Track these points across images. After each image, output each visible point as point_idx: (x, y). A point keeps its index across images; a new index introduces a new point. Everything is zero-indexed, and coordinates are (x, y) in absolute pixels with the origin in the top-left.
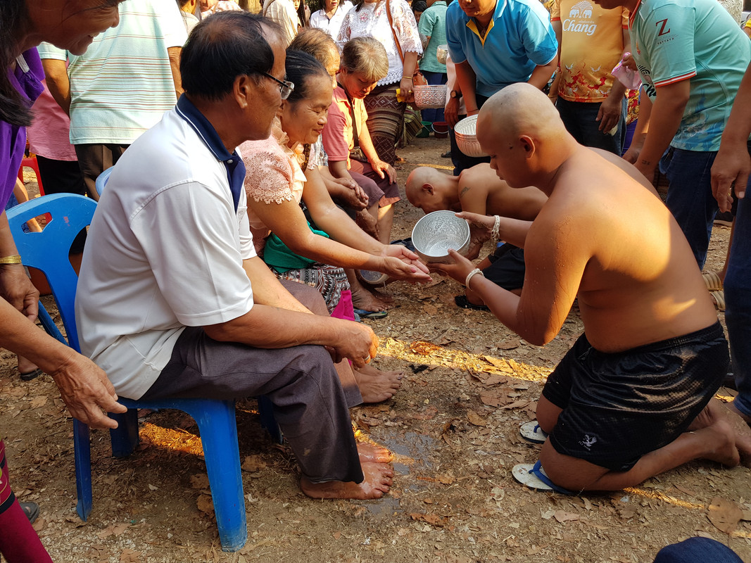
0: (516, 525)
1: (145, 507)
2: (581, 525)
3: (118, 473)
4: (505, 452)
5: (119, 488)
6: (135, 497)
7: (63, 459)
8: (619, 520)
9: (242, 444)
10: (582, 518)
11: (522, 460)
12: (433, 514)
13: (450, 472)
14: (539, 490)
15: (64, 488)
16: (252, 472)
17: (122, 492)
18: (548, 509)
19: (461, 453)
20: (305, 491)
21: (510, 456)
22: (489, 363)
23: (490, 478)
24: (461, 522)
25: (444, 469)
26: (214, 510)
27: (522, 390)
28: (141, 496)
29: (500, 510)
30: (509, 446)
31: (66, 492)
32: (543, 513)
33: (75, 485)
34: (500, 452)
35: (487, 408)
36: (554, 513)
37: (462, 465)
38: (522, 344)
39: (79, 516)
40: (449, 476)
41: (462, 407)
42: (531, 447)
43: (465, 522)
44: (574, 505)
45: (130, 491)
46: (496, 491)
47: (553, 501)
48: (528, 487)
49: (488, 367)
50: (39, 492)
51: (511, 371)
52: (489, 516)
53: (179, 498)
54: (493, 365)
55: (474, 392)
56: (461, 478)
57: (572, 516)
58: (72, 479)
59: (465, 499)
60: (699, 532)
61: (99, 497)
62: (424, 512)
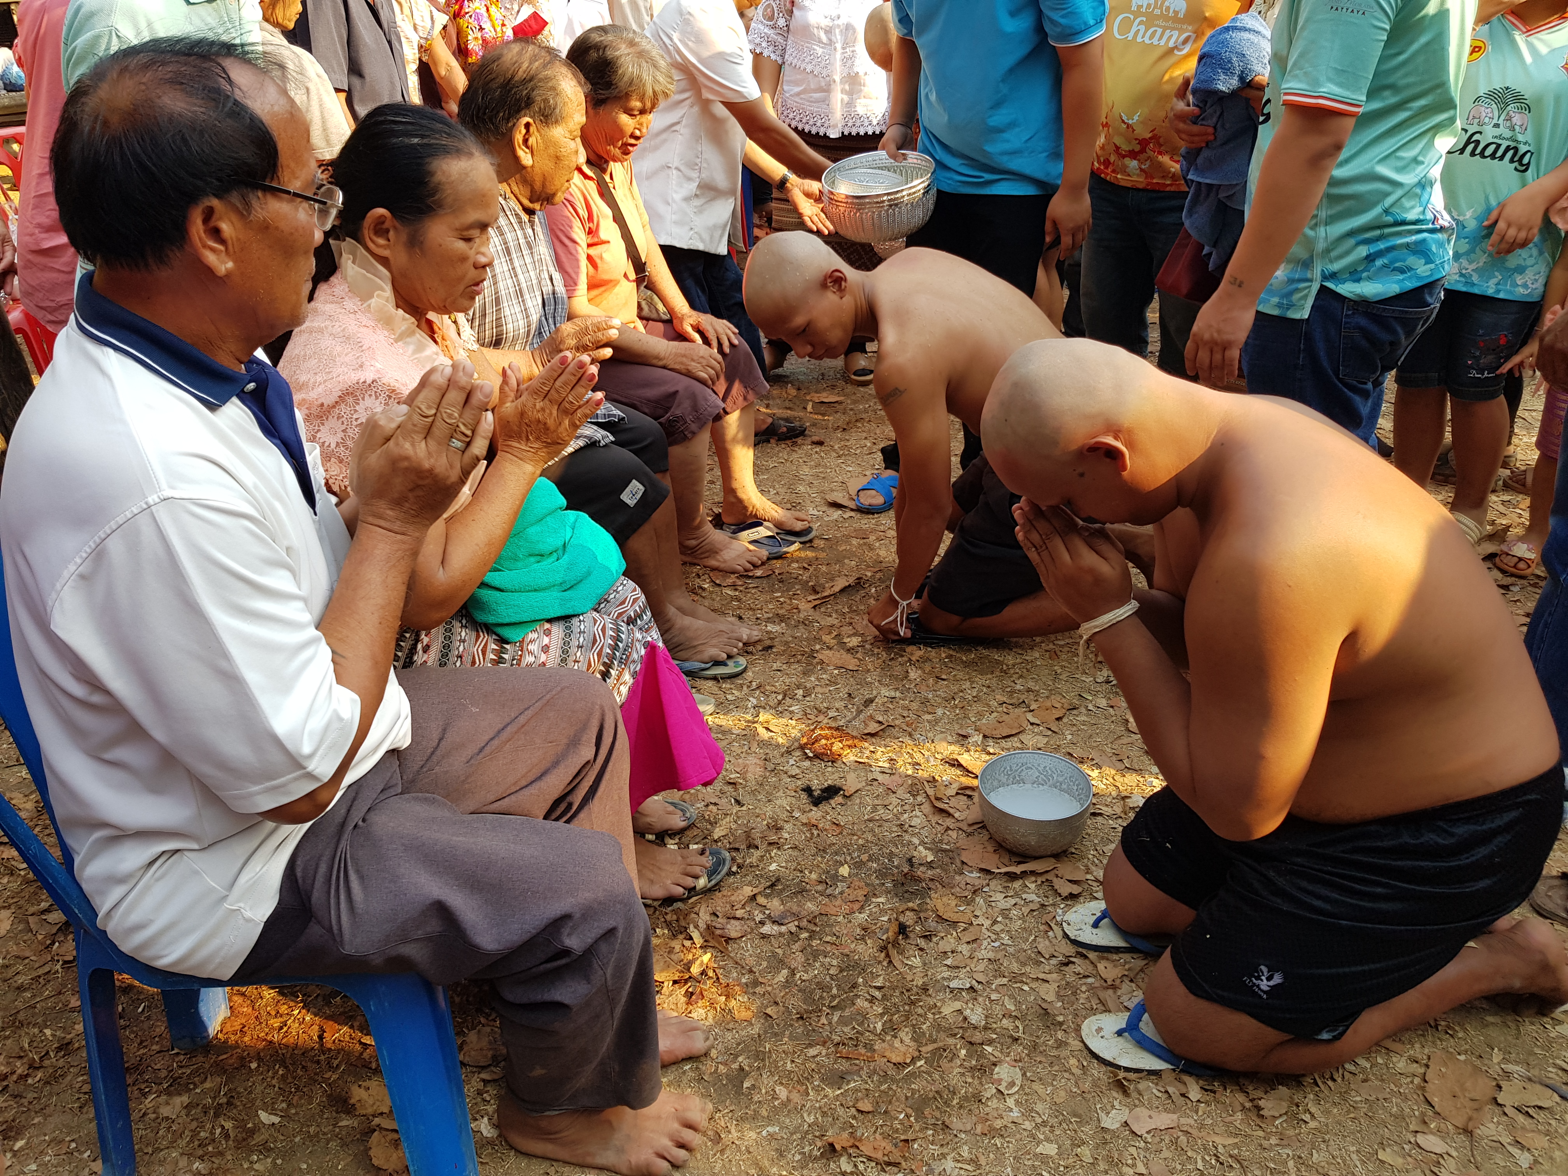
0: (1050, 1149)
1: (256, 1166)
2: (1183, 1139)
3: (187, 1088)
4: (1015, 978)
5: (194, 1124)
6: (231, 1142)
7: (61, 1063)
8: (1258, 1121)
9: (457, 999)
10: (1183, 1121)
12: (877, 1135)
13: (905, 1035)
15: (68, 1134)
16: (483, 1067)
17: (202, 1134)
18: (1113, 1106)
19: (924, 988)
21: (1026, 988)
22: (968, 772)
23: (990, 1042)
24: (936, 1150)
25: (892, 1029)
28: (244, 1140)
29: (1015, 1114)
31: (73, 1145)
32: (1102, 1115)
33: (93, 1126)
34: (1004, 981)
35: (970, 876)
36: (1126, 1115)
37: (930, 1016)
40: (903, 1044)
41: (918, 880)
42: (1068, 964)
43: (946, 1149)
44: (1166, 1091)
45: (218, 1131)
46: (1005, 1072)
47: (1122, 1087)
49: (966, 781)
50: (11, 1150)
52: (992, 1132)
53: (330, 1140)
55: (941, 841)
56: (930, 1047)
57: (1164, 1120)
58: (85, 1110)
59: (941, 1097)
60: (1418, 1135)
61: (150, 1150)
62: (859, 1134)
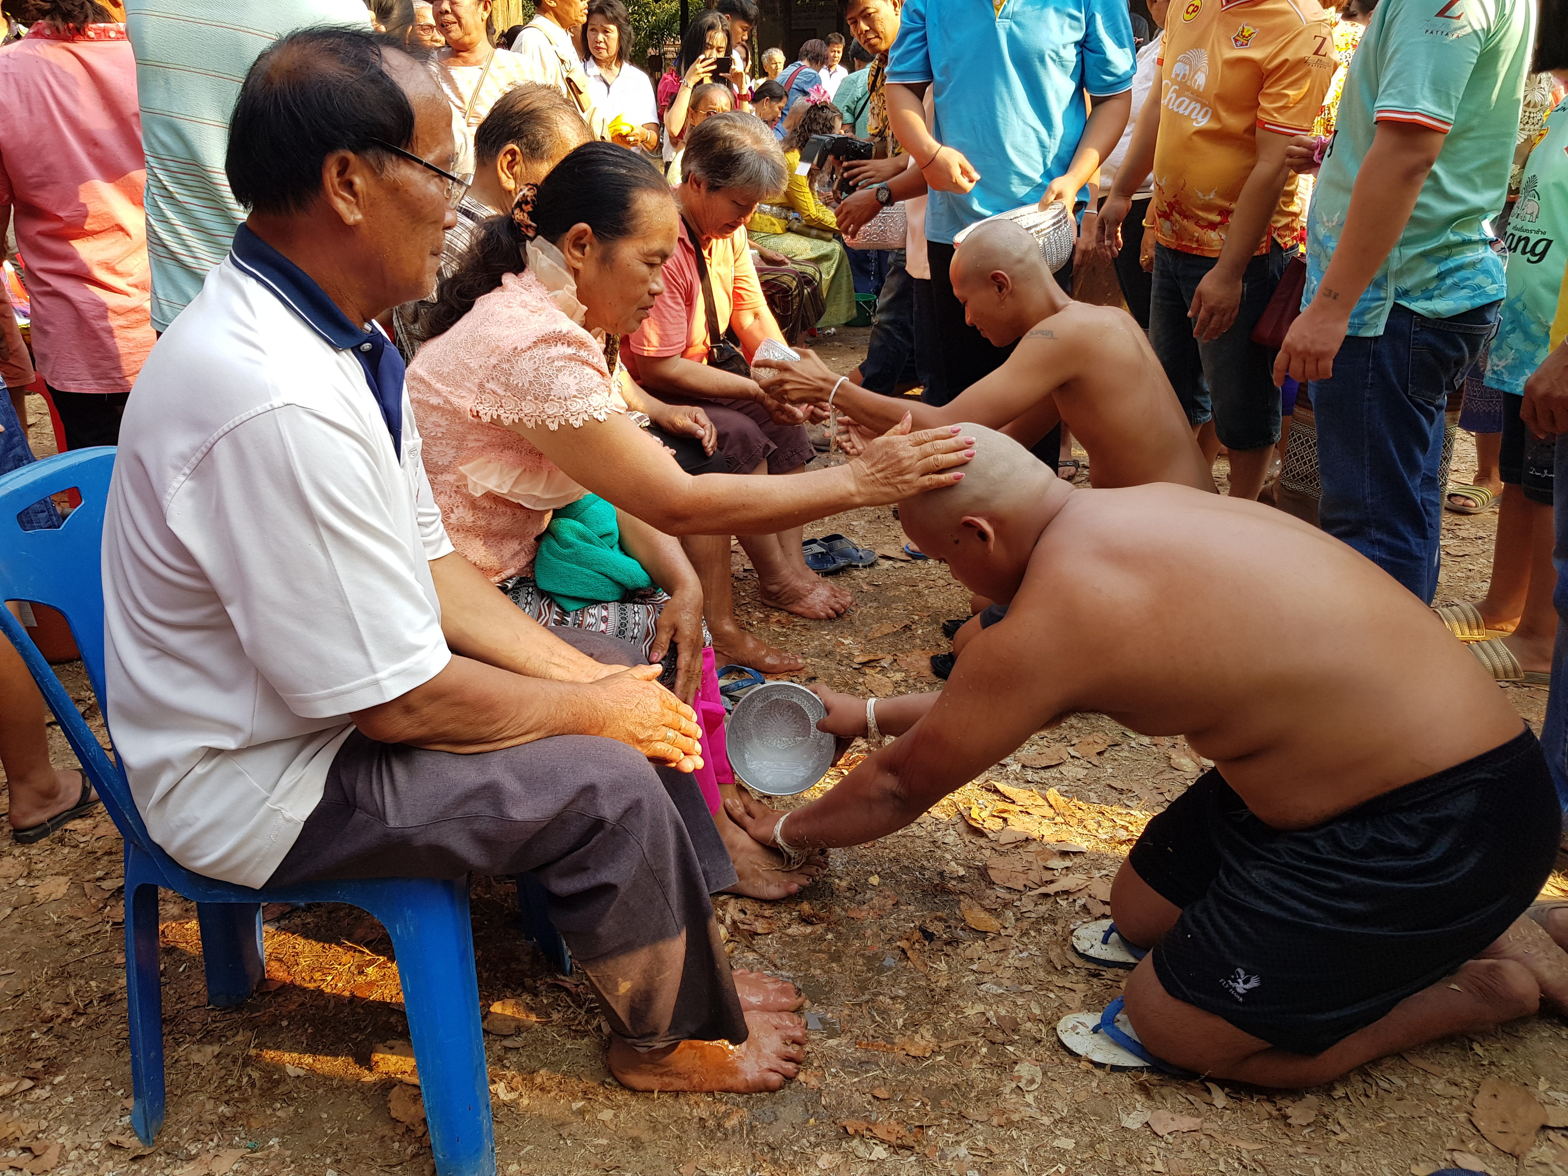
0: (1068, 1144)
1: (279, 1113)
2: (1205, 1142)
3: (219, 1040)
4: (1042, 985)
5: (223, 1072)
6: (256, 1091)
7: (103, 1011)
8: (1286, 1130)
9: (485, 975)
10: (1206, 1125)
11: (1078, 1003)
12: (892, 1121)
13: (926, 1032)
14: (1115, 1068)
15: (105, 1073)
16: (505, 1037)
17: (230, 1082)
18: (1135, 1108)
19: (948, 990)
20: (618, 1074)
21: (1052, 995)
22: (1004, 797)
23: (1012, 1043)
24: (951, 1137)
25: (913, 1025)
26: (424, 1120)
27: (1074, 853)
28: (269, 1089)
29: (1033, 1112)
30: (1049, 973)
31: (109, 1083)
32: (1124, 1116)
33: (128, 1069)
34: (1030, 988)
35: (1001, 893)
36: (1148, 1116)
37: (952, 1015)
38: (1072, 757)
39: (136, 1134)
40: (924, 1039)
41: (949, 892)
42: (1097, 975)
43: (961, 1138)
44: (1190, 1097)
45: (245, 1080)
46: (1025, 1070)
47: (1145, 1089)
48: (1091, 1062)
49: (1001, 805)
50: (51, 1083)
51: (1050, 813)
52: (1010, 1124)
53: (350, 1094)
54: (1014, 802)
55: (973, 859)
56: (951, 1044)
57: (1187, 1123)
58: (121, 1054)
59: (959, 1089)
60: (1455, 1153)
61: (179, 1092)
62: (873, 1118)
